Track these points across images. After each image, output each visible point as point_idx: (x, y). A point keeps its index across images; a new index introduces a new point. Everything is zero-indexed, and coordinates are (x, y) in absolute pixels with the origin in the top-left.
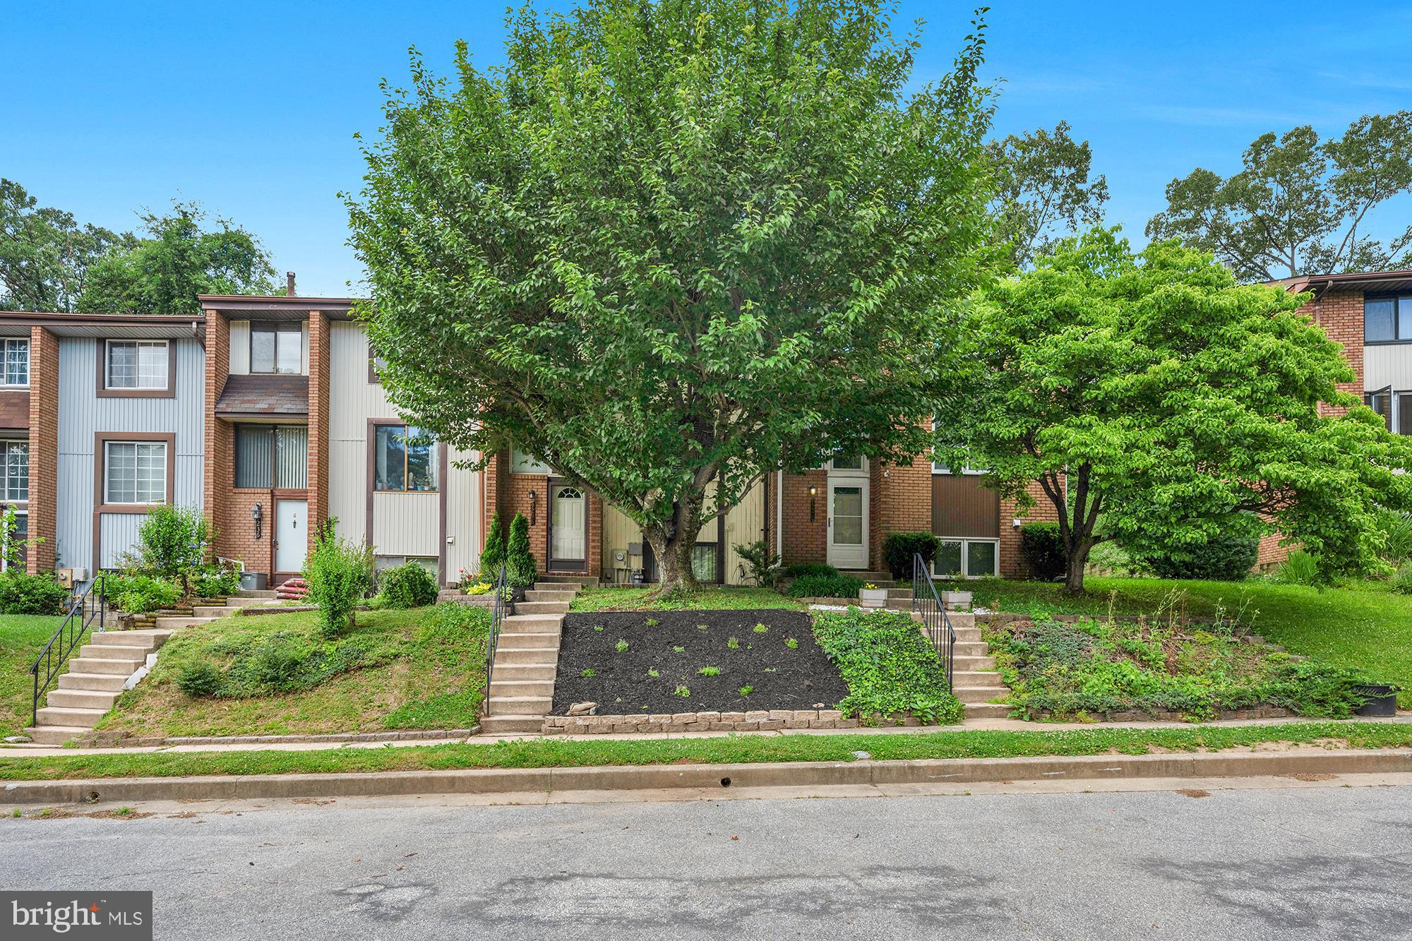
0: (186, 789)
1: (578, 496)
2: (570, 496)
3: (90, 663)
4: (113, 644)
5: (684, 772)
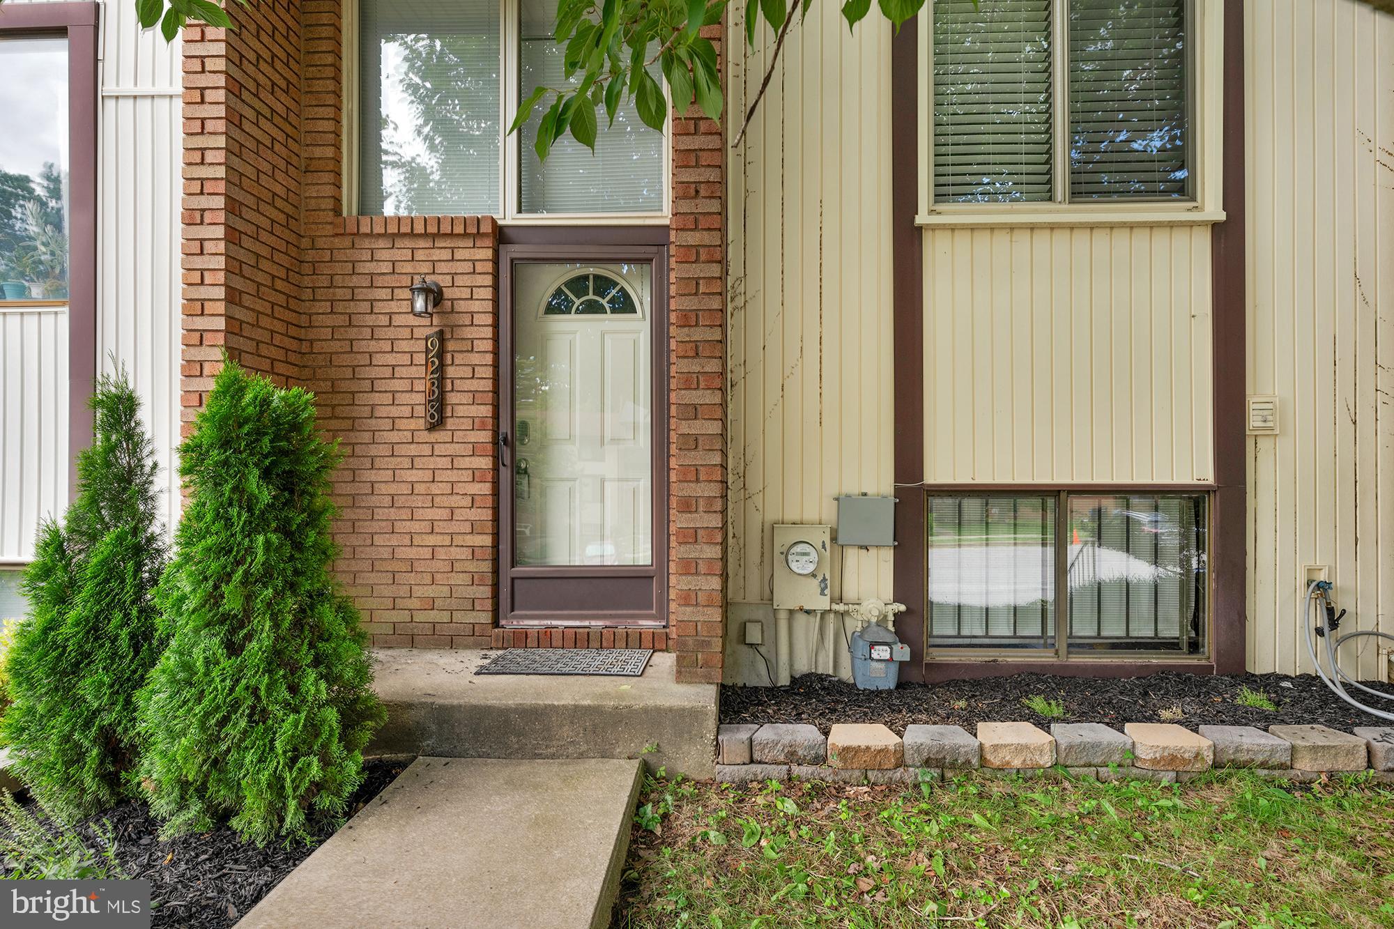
1: (624, 305)
2: (592, 308)
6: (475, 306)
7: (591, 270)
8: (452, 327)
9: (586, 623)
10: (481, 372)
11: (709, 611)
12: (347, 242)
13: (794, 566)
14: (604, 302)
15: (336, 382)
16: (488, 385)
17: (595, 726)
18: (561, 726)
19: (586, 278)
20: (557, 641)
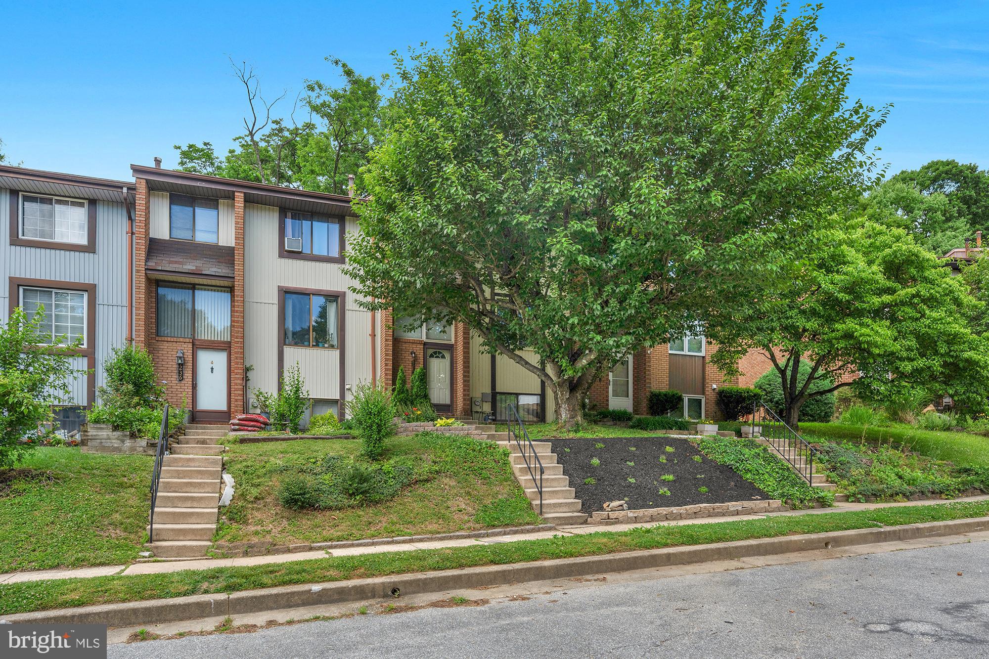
0: (474, 579)
1: (443, 357)
2: (437, 357)
3: (176, 483)
4: (182, 466)
5: (805, 540)
6: (420, 355)
8: (416, 359)
14: (440, 356)
19: (437, 351)
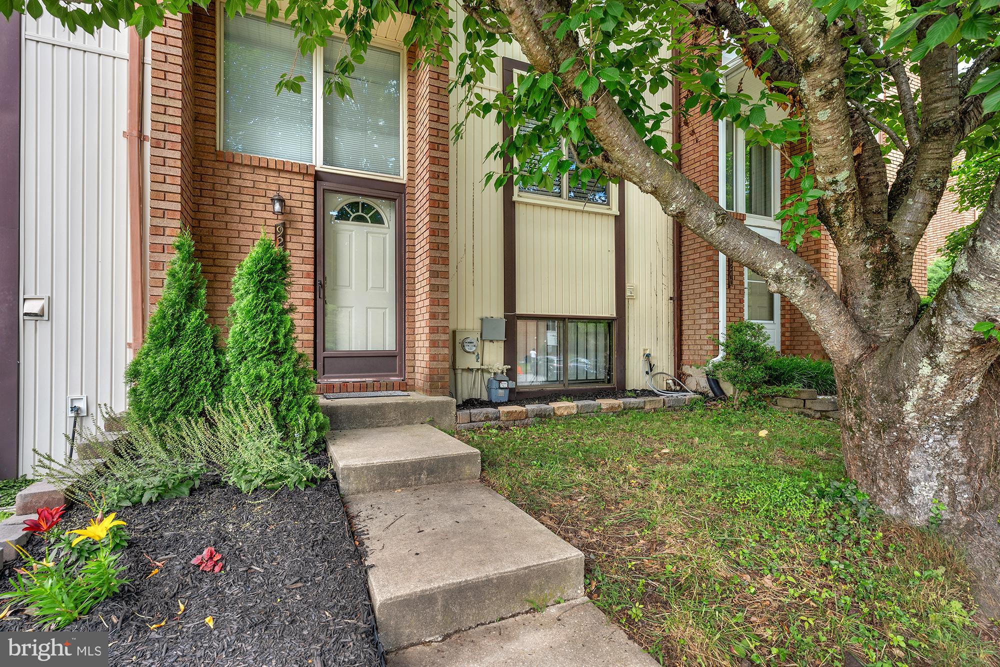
1: (377, 219)
6: (304, 212)
7: (361, 200)
8: (290, 221)
9: (364, 380)
10: (306, 247)
11: (444, 363)
12: (224, 166)
13: (467, 348)
14: (367, 217)
15: (216, 246)
16: (311, 255)
17: (405, 411)
18: (390, 413)
19: (358, 203)
20: (350, 388)
